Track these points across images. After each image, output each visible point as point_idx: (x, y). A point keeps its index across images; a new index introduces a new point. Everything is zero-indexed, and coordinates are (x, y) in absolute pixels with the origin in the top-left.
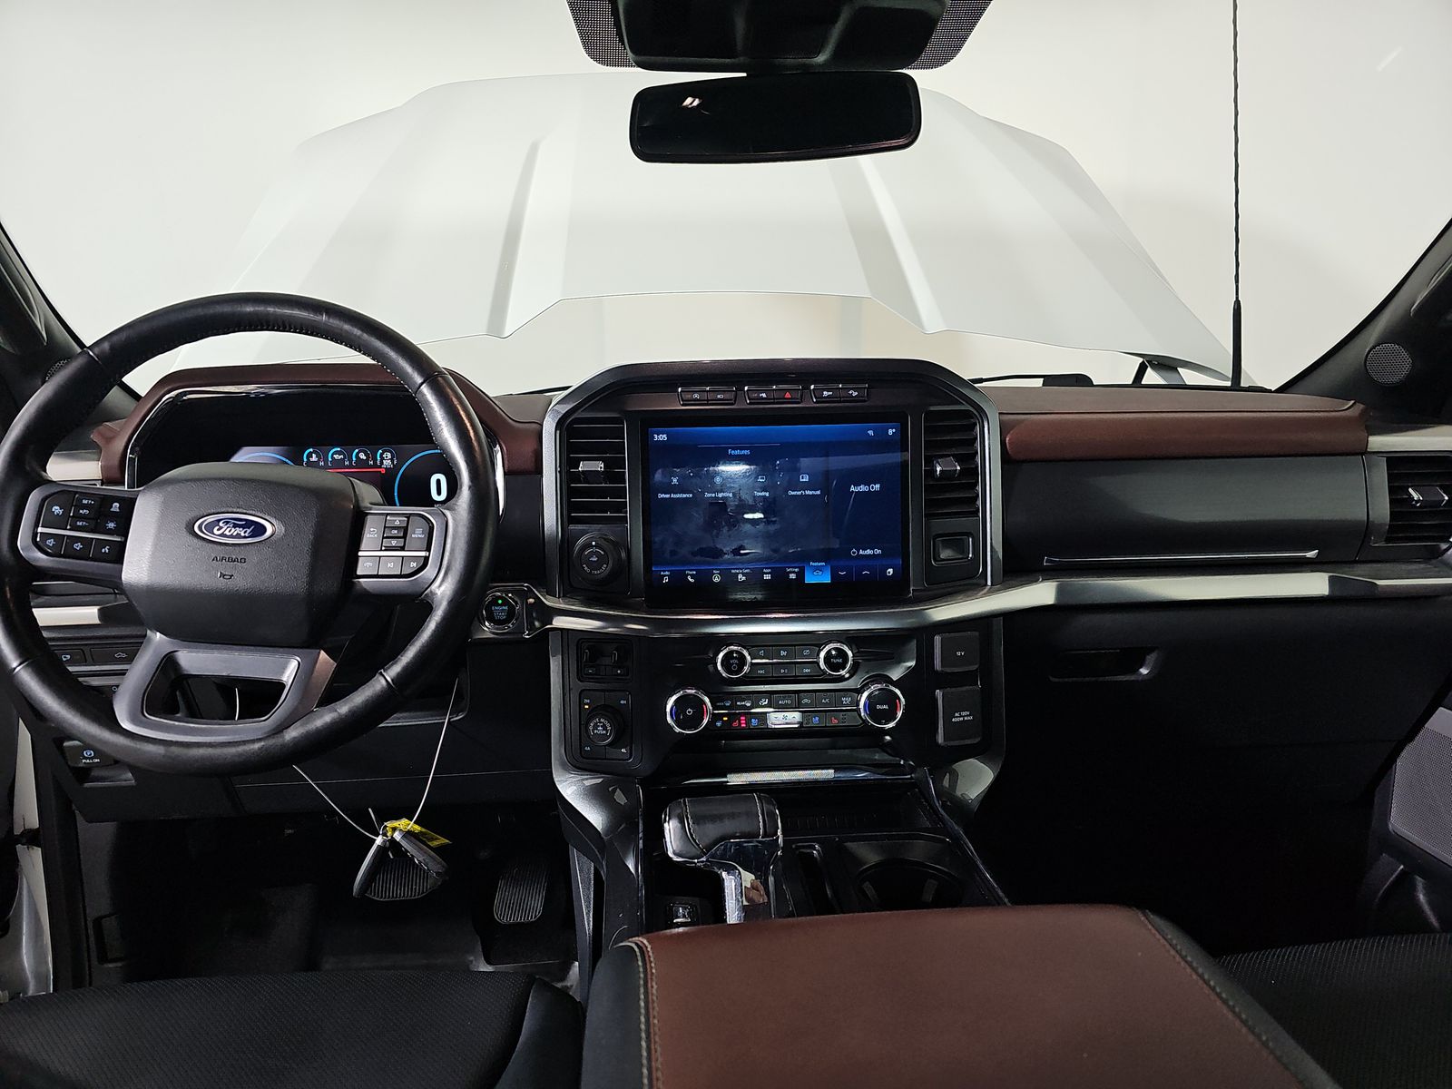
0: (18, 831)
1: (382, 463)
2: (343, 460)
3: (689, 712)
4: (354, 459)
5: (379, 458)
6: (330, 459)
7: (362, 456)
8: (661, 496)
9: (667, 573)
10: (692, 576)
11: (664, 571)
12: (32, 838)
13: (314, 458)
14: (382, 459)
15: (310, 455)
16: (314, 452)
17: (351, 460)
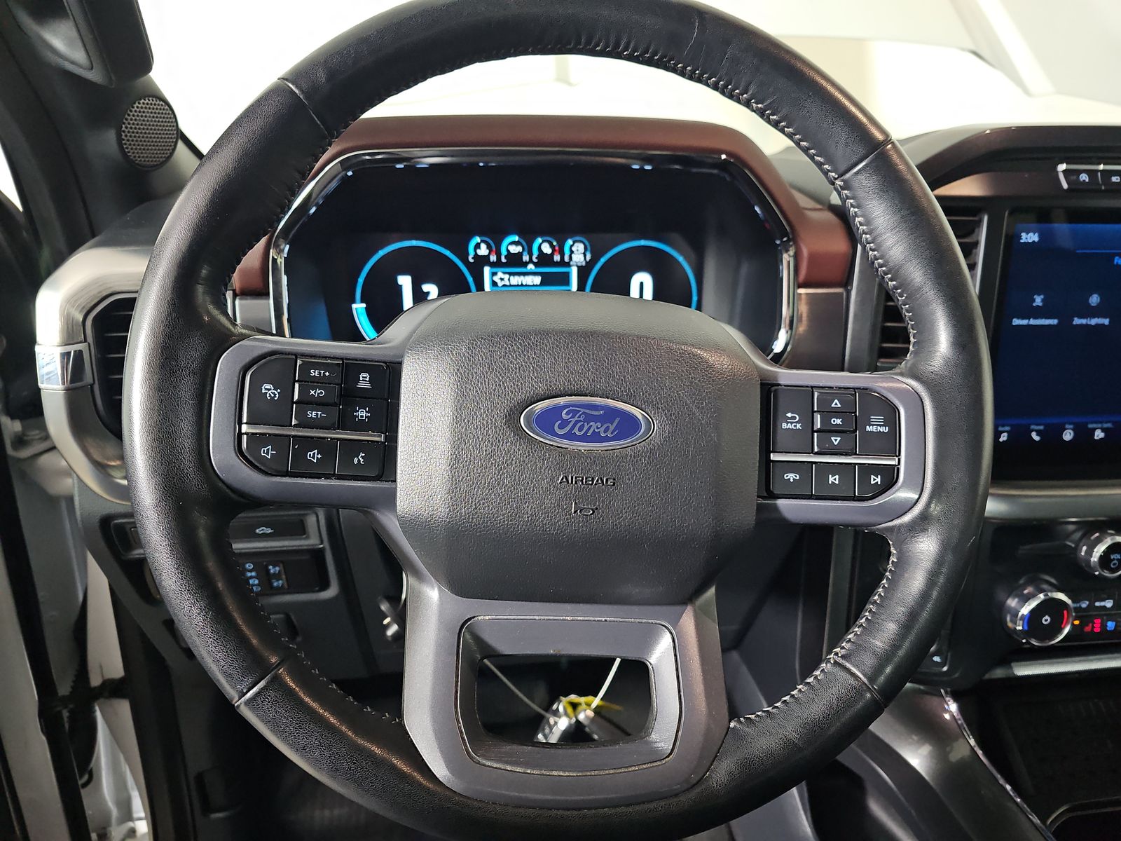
0: (95, 681)
1: (571, 258)
2: (520, 254)
3: (1046, 620)
4: (535, 253)
5: (567, 252)
6: (504, 252)
7: (547, 249)
8: (1016, 322)
9: (1007, 428)
10: (1039, 433)
11: (1003, 426)
12: (113, 689)
13: (484, 251)
14: (572, 252)
15: (477, 246)
16: (482, 241)
17: (531, 254)
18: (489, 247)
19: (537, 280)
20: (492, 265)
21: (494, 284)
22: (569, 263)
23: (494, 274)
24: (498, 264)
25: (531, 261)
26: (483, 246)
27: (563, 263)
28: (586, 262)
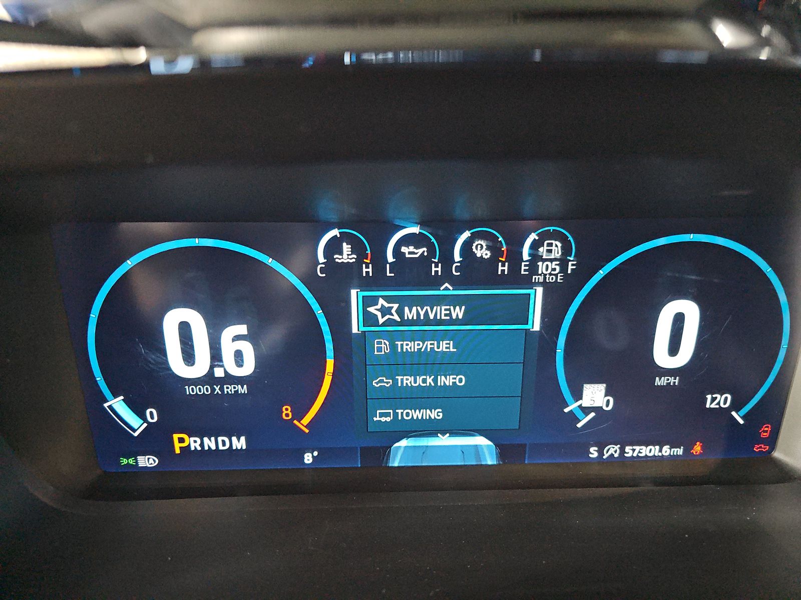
1: (533, 268)
2: (425, 261)
4: (457, 257)
5: (526, 256)
6: (390, 259)
7: (482, 251)
13: (346, 255)
14: (535, 258)
15: (334, 247)
16: (344, 237)
17: (447, 259)
18: (357, 248)
19: (458, 312)
20: (366, 283)
21: (370, 319)
22: (529, 277)
23: (369, 302)
24: (377, 281)
25: (447, 276)
26: (346, 248)
27: (515, 279)
28: (566, 276)
